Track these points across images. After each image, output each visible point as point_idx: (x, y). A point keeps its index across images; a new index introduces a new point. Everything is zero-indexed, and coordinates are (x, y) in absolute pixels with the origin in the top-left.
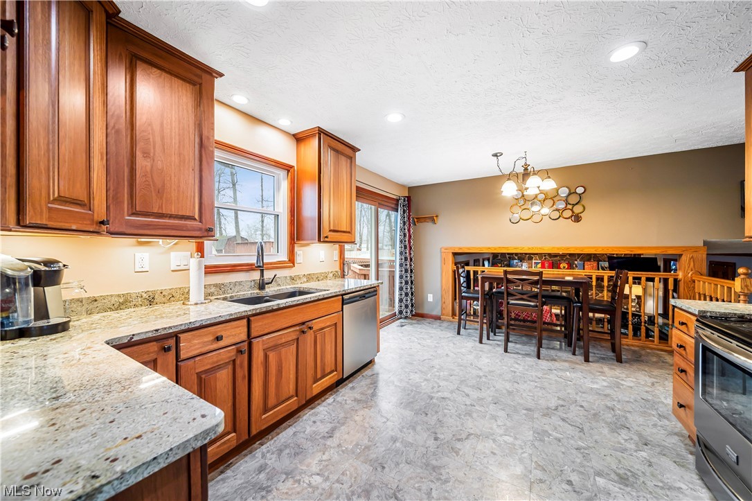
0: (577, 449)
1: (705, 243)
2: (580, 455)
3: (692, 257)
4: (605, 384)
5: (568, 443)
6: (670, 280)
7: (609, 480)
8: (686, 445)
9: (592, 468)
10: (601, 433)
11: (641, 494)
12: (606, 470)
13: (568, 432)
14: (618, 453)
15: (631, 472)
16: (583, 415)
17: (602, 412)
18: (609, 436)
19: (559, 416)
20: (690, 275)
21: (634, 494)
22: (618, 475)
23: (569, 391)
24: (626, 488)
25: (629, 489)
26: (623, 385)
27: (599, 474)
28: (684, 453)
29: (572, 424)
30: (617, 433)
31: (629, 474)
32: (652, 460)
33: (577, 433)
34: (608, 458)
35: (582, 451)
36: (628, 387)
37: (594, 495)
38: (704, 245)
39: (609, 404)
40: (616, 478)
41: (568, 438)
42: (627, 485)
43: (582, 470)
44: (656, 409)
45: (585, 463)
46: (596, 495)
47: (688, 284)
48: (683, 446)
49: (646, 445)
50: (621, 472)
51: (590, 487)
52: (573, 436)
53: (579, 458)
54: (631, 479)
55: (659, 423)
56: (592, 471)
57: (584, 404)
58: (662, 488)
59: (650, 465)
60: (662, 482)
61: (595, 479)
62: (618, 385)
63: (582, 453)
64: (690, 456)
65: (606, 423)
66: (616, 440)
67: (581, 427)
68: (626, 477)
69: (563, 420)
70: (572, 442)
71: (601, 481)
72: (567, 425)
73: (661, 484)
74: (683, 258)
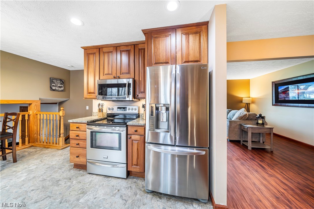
0: (61, 203)
1: (40, 99)
2: (65, 203)
3: (36, 105)
4: (25, 174)
5: (54, 206)
6: (26, 115)
7: (82, 197)
8: (76, 170)
9: (74, 201)
10: (56, 190)
11: (91, 190)
12: (77, 197)
13: (47, 203)
14: (70, 189)
15: (81, 189)
16: (40, 192)
17: (44, 184)
18: (59, 188)
19: (32, 203)
20: (35, 112)
21: (90, 192)
22: (81, 194)
23: (14, 191)
24: (87, 194)
25: (88, 193)
26: (33, 169)
27: (78, 200)
28: (79, 172)
29: (42, 199)
30: (59, 184)
31: (82, 190)
32: (78, 181)
33: (50, 199)
34: (71, 193)
35: (63, 201)
36: (35, 168)
37: (87, 206)
38: (39, 100)
39: (41, 179)
40: (82, 195)
41: (51, 204)
42: (86, 193)
43: (73, 205)
44: (56, 168)
45: (70, 203)
46: (88, 205)
47: (34, 116)
48: (76, 171)
49: (71, 179)
50: (80, 192)
51: (83, 206)
52: (51, 202)
53: (66, 204)
54: (84, 191)
55: (63, 171)
56: (75, 202)
57: (32, 188)
58: (90, 184)
59: (80, 183)
60: (88, 183)
61: (80, 203)
62: (31, 171)
63: (64, 202)
64: (80, 172)
65: (51, 186)
66: (63, 187)
67: (47, 196)
68: (82, 192)
69: (36, 202)
70: (55, 204)
71: (81, 201)
72: (41, 202)
73: (89, 184)
74: (32, 105)
